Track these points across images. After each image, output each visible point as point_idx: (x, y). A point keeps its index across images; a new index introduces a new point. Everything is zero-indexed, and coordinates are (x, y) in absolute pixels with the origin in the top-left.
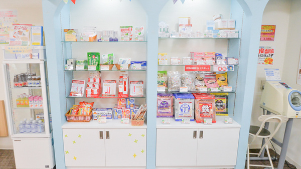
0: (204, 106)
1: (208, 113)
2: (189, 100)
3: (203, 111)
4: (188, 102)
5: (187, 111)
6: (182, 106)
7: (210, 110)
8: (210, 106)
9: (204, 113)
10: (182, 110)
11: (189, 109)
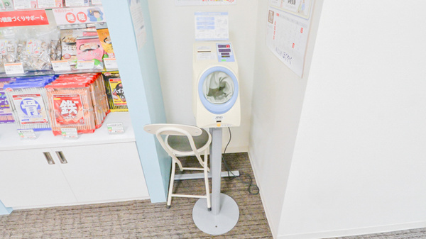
0: (64, 101)
1: (75, 115)
2: (34, 91)
3: (63, 113)
4: (32, 95)
5: (36, 113)
6: (22, 103)
7: (77, 110)
8: (77, 102)
9: (65, 115)
10: (24, 111)
11: (39, 107)
